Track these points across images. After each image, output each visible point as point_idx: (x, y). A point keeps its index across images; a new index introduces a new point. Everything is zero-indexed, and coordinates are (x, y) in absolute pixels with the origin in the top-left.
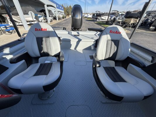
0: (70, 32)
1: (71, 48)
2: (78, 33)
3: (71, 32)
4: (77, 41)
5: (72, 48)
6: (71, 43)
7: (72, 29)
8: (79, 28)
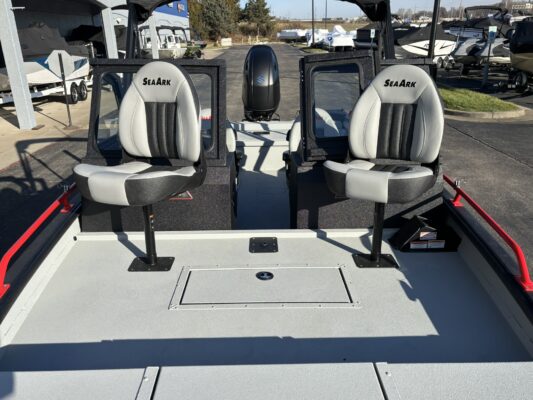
0: (240, 126)
1: (244, 168)
2: (265, 127)
3: (243, 126)
4: (262, 147)
5: (249, 166)
6: (246, 153)
7: (246, 116)
8: (270, 112)
